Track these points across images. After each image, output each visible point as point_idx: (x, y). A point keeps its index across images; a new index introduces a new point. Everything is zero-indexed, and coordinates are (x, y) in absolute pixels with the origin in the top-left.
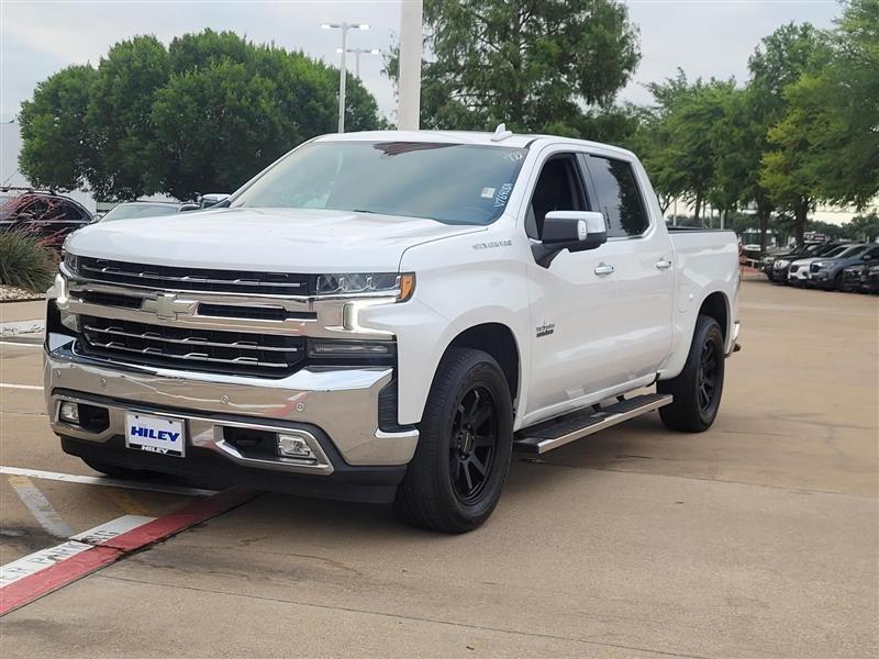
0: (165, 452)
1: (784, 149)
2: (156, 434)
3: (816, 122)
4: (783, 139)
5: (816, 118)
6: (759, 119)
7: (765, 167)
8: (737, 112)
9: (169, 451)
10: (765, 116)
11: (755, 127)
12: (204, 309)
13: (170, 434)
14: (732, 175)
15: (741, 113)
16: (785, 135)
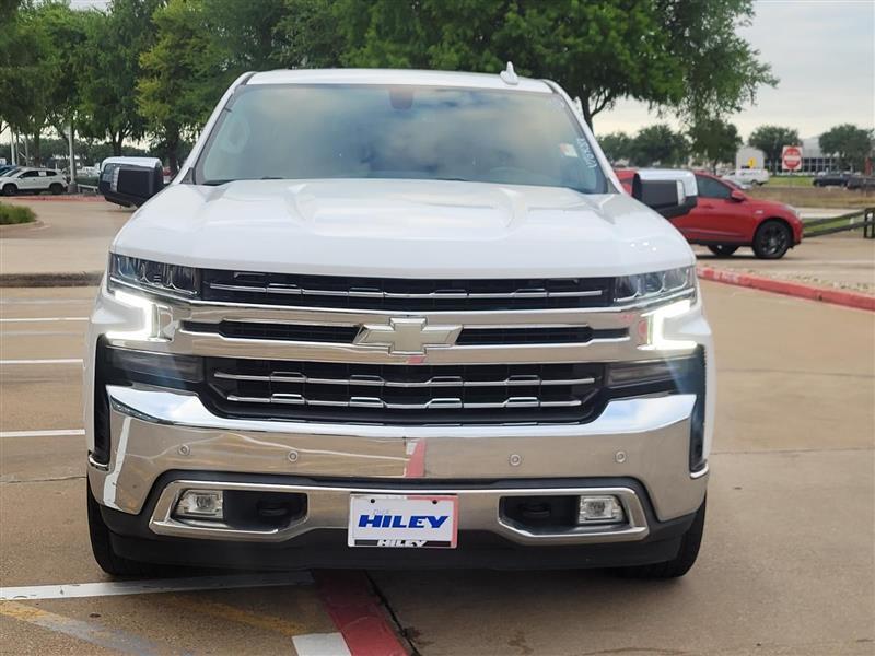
0: (420, 545)
1: (159, 74)
2: (405, 521)
3: (189, 47)
4: (155, 65)
5: (188, 44)
6: (126, 42)
7: (138, 93)
8: (101, 35)
9: (428, 543)
10: (134, 40)
11: (123, 51)
12: (467, 337)
13: (432, 519)
14: (101, 101)
15: (106, 36)
16: (157, 60)
